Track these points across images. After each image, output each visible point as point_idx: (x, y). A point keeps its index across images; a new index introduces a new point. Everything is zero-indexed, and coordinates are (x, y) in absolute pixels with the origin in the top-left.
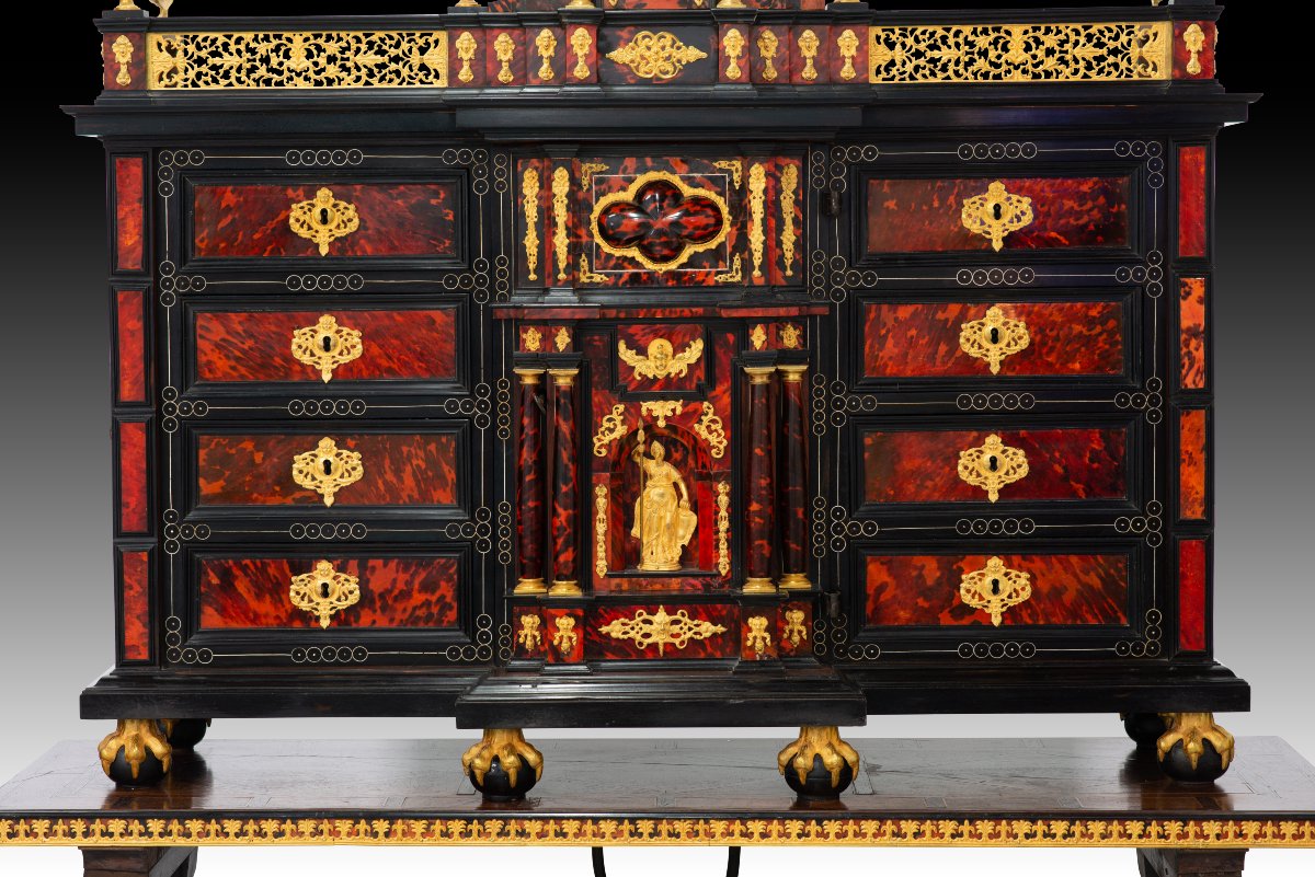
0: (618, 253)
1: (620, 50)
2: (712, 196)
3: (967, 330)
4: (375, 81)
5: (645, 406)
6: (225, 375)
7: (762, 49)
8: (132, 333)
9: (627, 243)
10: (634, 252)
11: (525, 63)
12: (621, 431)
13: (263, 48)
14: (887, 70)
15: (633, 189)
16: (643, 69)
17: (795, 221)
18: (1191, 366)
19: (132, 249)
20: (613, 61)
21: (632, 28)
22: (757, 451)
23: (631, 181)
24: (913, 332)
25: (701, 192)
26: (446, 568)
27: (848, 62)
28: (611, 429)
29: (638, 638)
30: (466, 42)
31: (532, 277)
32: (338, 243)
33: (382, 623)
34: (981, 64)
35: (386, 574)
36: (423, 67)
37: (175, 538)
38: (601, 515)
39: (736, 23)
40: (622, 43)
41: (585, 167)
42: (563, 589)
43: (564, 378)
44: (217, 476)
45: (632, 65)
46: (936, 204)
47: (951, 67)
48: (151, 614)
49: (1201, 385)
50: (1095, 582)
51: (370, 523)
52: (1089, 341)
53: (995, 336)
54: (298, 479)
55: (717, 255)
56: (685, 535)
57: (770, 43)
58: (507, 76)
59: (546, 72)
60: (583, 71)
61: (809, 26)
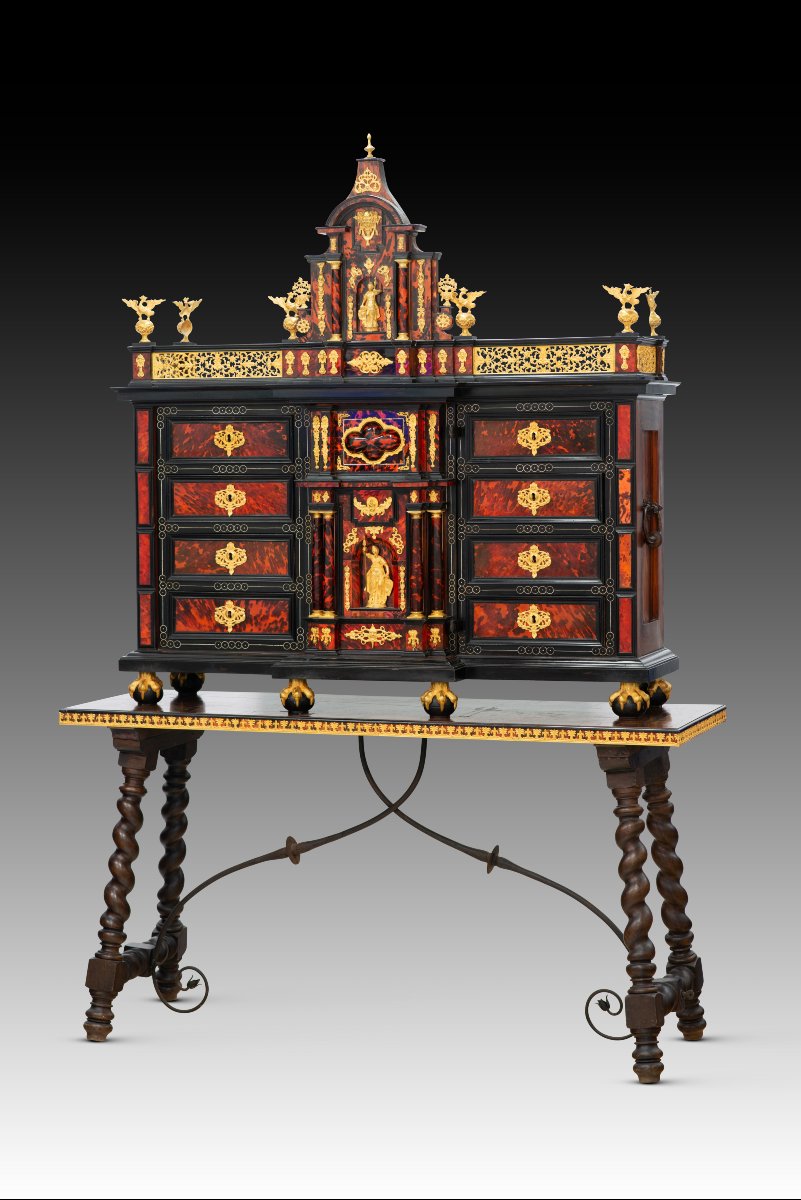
0: (354, 456)
1: (354, 360)
2: (396, 429)
3: (521, 494)
4: (251, 374)
5: (367, 529)
6: (187, 512)
7: (420, 359)
8: (144, 492)
9: (357, 451)
10: (361, 456)
11: (314, 365)
12: (356, 540)
13: (202, 359)
14: (483, 368)
15: (361, 425)
16: (364, 369)
17: (436, 441)
18: (624, 512)
19: (144, 454)
20: (351, 366)
21: (360, 350)
22: (414, 551)
23: (360, 422)
24: (496, 495)
25: (391, 427)
26: (283, 605)
27: (462, 365)
28: (351, 540)
29: (362, 639)
30: (290, 356)
31: (317, 467)
32: (236, 451)
33: (256, 630)
34: (527, 365)
35: (258, 608)
36: (273, 368)
37: (164, 589)
38: (347, 581)
39: (403, 347)
40: (355, 357)
41: (339, 415)
42: (329, 615)
43: (328, 515)
44: (183, 561)
45: (360, 367)
46: (506, 433)
47: (513, 366)
48: (152, 624)
49: (629, 522)
50: (582, 618)
51: (250, 583)
52: (578, 500)
53: (534, 497)
54: (218, 562)
55: (398, 458)
56: (388, 591)
57: (423, 356)
58: (306, 372)
59: (322, 370)
60: (334, 371)
61: (444, 348)
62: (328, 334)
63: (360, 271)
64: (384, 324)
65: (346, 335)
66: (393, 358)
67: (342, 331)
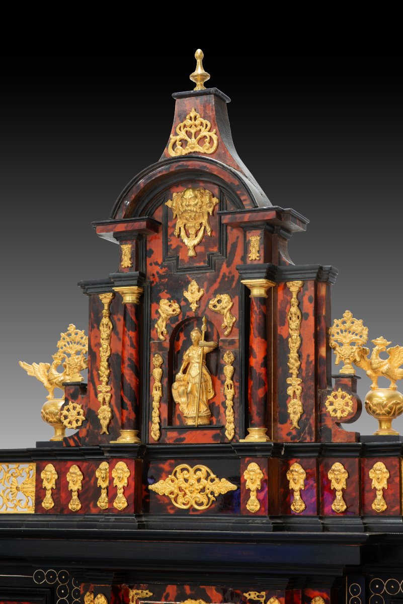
1: (161, 481)
7: (291, 481)
11: (89, 492)
16: (181, 500)
20: (155, 493)
21: (173, 461)
27: (379, 495)
30: (49, 473)
39: (255, 456)
40: (164, 475)
41: (132, 593)
45: (172, 496)
57: (297, 476)
58: (75, 505)
59: (103, 502)
60: (121, 503)
61: (339, 459)
62: (114, 430)
63: (176, 306)
64: (222, 410)
65: (148, 431)
66: (236, 479)
67: (139, 424)
